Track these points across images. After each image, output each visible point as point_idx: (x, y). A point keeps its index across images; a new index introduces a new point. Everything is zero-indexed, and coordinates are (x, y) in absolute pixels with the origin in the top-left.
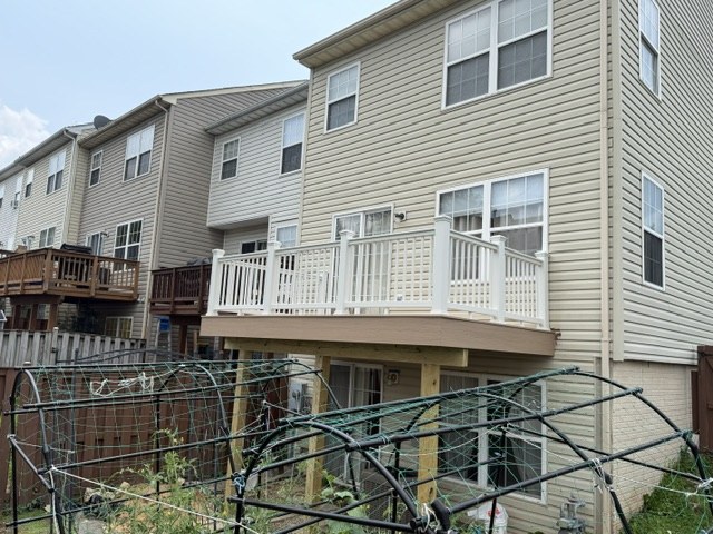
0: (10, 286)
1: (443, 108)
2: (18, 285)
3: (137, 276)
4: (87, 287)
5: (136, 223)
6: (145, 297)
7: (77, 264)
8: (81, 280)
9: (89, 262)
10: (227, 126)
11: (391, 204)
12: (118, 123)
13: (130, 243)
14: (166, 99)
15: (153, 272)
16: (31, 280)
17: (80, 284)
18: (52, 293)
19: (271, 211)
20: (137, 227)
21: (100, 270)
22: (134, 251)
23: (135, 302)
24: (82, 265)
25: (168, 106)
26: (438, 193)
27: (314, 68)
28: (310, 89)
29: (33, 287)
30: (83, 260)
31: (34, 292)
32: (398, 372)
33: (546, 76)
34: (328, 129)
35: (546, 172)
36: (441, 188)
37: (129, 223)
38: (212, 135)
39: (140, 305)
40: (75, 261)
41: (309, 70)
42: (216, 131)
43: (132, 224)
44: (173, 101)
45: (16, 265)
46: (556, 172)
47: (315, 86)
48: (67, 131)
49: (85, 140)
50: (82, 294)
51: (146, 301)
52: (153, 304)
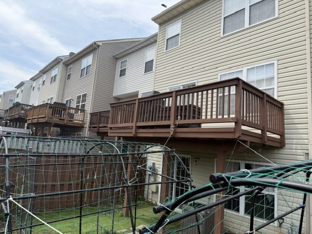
0: (34, 119)
1: (222, 36)
2: (36, 118)
3: (84, 116)
4: (63, 120)
5: (85, 94)
6: (87, 125)
7: (60, 110)
8: (61, 117)
9: (65, 110)
10: (122, 54)
11: (196, 81)
12: (78, 54)
13: (82, 103)
14: (98, 43)
15: (90, 114)
16: (41, 116)
17: (61, 118)
18: (49, 121)
19: (140, 89)
20: (85, 96)
21: (69, 113)
22: (83, 106)
23: (83, 127)
24: (62, 111)
25: (99, 46)
26: (219, 75)
27: (160, 24)
28: (158, 36)
29: (42, 119)
30: (62, 108)
31: (42, 121)
32: (199, 159)
33: (275, 17)
34: (166, 50)
35: (276, 62)
36: (220, 73)
37: (82, 94)
38: (116, 59)
39: (85, 128)
40: (59, 109)
41: (158, 25)
42: (118, 57)
43: (83, 95)
44: (100, 44)
45: (36, 110)
46: (280, 62)
47: (161, 35)
48: (59, 58)
49: (66, 62)
50: (61, 123)
51: (87, 127)
52: (90, 127)
